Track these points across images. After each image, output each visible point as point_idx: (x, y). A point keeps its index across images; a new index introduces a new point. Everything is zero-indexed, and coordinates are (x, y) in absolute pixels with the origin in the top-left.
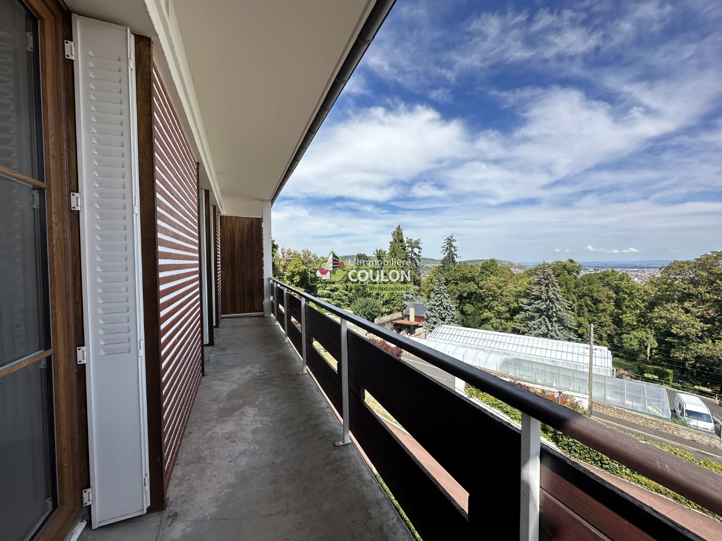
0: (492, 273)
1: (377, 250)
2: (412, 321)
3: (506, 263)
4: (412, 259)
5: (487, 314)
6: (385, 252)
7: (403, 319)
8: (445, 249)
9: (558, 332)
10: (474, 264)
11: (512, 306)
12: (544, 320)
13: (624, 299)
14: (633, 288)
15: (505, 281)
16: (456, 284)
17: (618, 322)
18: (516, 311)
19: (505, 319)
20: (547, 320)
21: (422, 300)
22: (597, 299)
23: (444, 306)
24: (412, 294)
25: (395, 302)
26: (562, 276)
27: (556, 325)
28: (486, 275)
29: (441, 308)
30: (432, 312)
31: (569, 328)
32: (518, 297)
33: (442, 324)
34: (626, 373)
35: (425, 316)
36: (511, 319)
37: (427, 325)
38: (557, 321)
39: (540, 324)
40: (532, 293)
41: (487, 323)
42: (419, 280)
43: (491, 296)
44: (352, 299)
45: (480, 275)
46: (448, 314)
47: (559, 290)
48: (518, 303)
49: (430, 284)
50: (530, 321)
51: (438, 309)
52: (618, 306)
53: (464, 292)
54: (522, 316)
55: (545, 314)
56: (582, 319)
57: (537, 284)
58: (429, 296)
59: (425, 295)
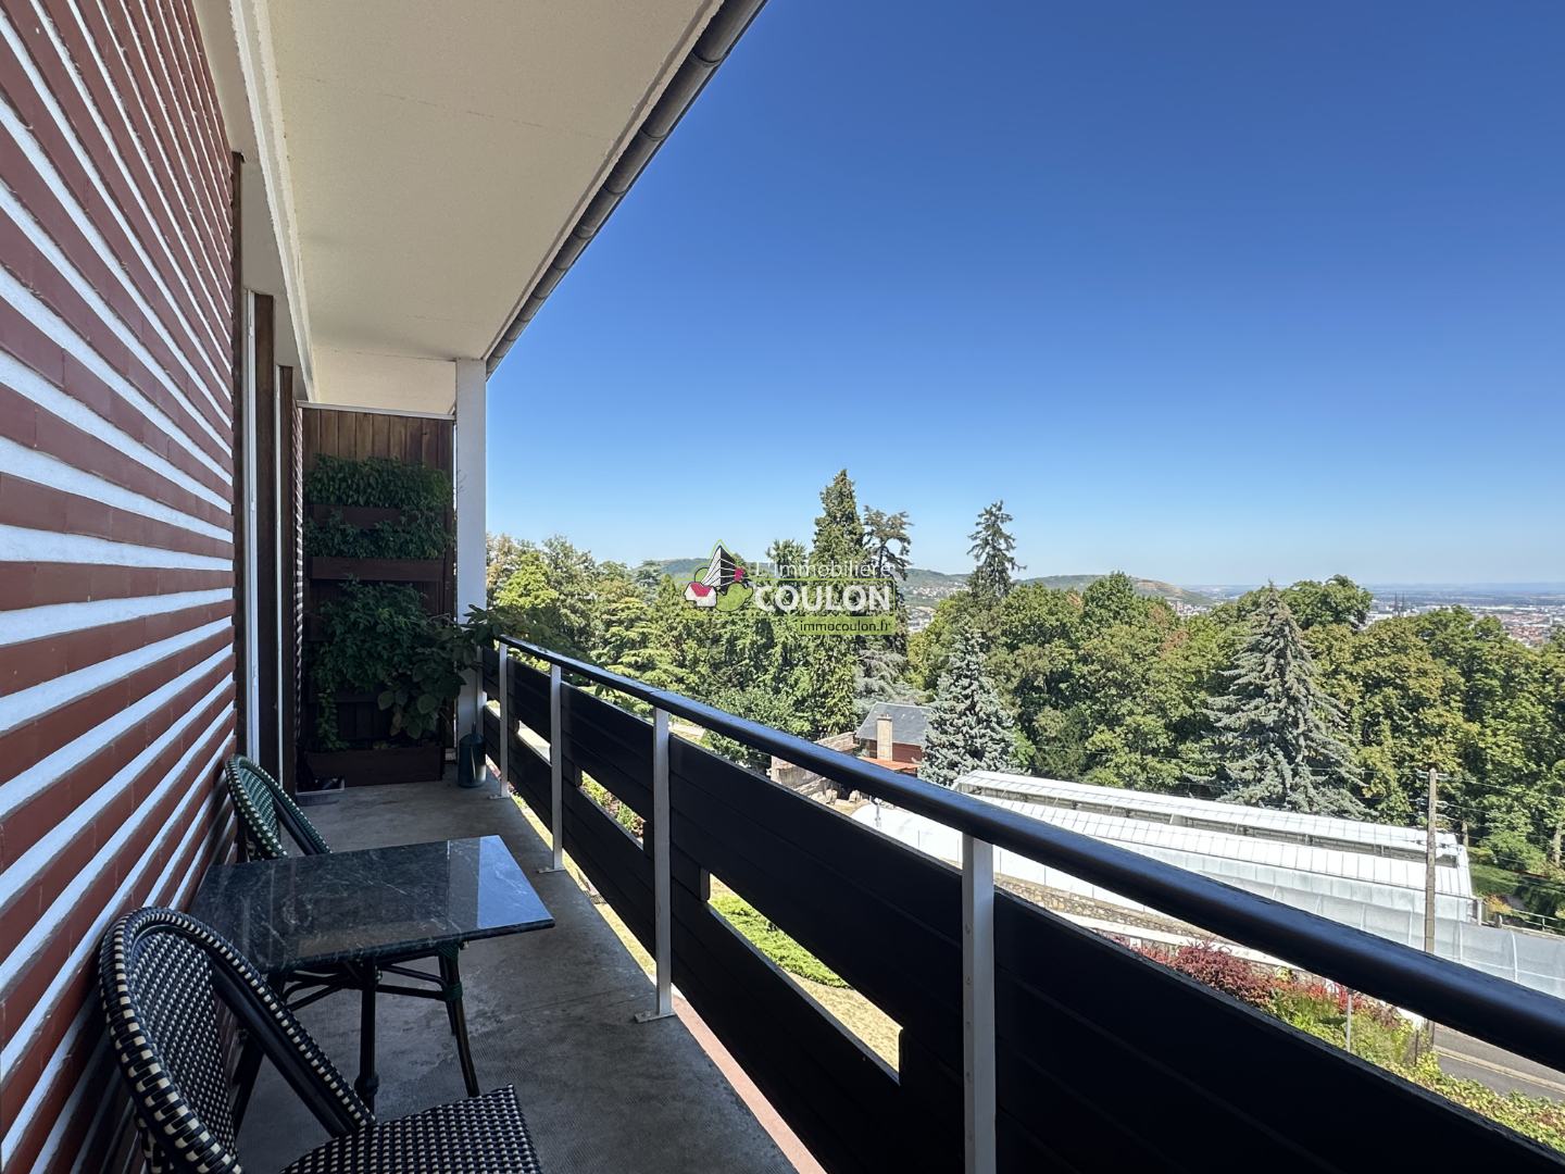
0: (1117, 614)
1: (776, 543)
2: (885, 758)
3: (1153, 586)
6: (801, 548)
8: (978, 542)
10: (1063, 589)
11: (1175, 716)
12: (1272, 755)
13: (1490, 694)
14: (1513, 660)
15: (1155, 640)
16: (1012, 648)
17: (1472, 757)
18: (1185, 730)
19: (1154, 752)
20: (1280, 756)
21: (909, 695)
22: (1418, 696)
23: (981, 714)
24: (883, 677)
25: (830, 702)
26: (1317, 627)
27: (1305, 770)
28: (1099, 622)
29: (972, 720)
30: (945, 732)
31: (1341, 781)
32: (1191, 687)
33: (974, 768)
34: (1506, 909)
35: (923, 745)
36: (1171, 753)
37: (930, 771)
38: (1309, 761)
39: (1262, 766)
40: (1239, 676)
41: (1103, 764)
42: (903, 636)
43: (1115, 682)
44: (698, 692)
45: (1082, 621)
46: (992, 739)
47: (1316, 667)
48: (1191, 706)
49: (936, 649)
50: (1233, 759)
51: (960, 722)
52: (1473, 712)
53: (1037, 673)
54: (1207, 742)
55: (1274, 737)
56: (1373, 754)
57: (1253, 649)
58: (931, 684)
59: (920, 680)
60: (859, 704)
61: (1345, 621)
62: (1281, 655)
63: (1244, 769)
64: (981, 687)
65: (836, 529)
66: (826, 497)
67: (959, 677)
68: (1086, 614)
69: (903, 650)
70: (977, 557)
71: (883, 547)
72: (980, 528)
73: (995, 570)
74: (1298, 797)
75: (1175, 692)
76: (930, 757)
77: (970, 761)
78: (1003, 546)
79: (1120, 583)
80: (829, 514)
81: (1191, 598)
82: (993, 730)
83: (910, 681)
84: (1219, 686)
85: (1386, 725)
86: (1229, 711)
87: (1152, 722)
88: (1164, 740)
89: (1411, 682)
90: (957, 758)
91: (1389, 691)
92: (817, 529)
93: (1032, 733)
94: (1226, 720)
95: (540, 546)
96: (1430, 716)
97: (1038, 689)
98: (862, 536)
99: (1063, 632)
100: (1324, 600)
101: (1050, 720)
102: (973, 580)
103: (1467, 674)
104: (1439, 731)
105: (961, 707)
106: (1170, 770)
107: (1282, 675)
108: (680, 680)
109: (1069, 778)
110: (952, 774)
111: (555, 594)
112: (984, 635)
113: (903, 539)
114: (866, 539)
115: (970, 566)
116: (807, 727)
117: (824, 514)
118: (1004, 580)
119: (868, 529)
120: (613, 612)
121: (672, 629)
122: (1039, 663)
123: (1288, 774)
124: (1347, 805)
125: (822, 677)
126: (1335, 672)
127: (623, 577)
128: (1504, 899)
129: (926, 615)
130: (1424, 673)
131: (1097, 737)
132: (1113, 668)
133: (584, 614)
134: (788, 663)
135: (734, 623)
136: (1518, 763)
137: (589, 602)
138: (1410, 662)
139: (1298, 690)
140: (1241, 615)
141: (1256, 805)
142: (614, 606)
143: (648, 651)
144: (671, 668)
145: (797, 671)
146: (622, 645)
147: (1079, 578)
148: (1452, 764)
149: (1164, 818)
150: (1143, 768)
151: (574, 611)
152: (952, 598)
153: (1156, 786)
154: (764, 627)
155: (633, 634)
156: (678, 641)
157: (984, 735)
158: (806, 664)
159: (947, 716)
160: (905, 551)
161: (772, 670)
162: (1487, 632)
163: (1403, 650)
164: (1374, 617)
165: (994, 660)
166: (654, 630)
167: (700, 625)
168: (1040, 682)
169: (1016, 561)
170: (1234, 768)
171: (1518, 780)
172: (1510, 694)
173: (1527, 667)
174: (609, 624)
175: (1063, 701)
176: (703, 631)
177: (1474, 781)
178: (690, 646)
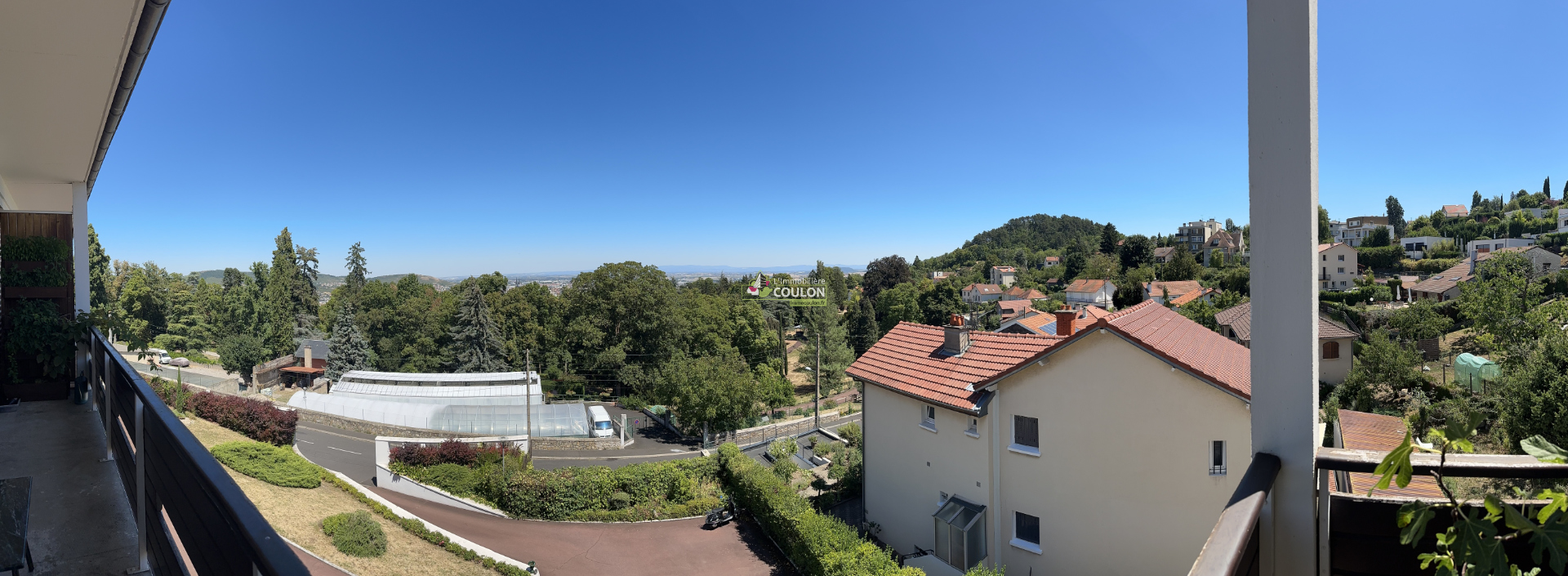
0: (412, 293)
1: (254, 264)
2: (308, 366)
3: (427, 279)
4: (305, 276)
5: (408, 349)
6: (267, 266)
7: (294, 364)
8: (349, 261)
9: (490, 362)
10: (389, 283)
11: (437, 336)
12: (475, 349)
13: (545, 315)
14: (552, 301)
15: (429, 303)
16: (367, 310)
17: (541, 339)
18: (443, 341)
19: (430, 354)
20: (478, 350)
21: (319, 336)
22: (523, 319)
23: (353, 343)
24: (307, 327)
25: (282, 340)
26: (489, 294)
27: (487, 354)
28: (405, 297)
29: (349, 346)
30: (336, 353)
31: (500, 357)
32: (443, 323)
33: (351, 369)
34: (552, 395)
35: (327, 359)
36: (437, 353)
37: (330, 372)
38: (488, 349)
39: (472, 354)
40: (462, 317)
41: (408, 361)
42: (316, 307)
43: (413, 324)
44: (218, 336)
45: (397, 296)
46: (359, 355)
47: (488, 310)
48: (444, 332)
49: (332, 312)
50: (461, 353)
51: (342, 348)
52: (541, 323)
53: (378, 322)
54: (450, 347)
55: (475, 342)
56: (511, 343)
57: (467, 304)
58: (330, 329)
59: (324, 327)
60: (296, 340)
61: (499, 290)
62: (477, 307)
63: (465, 357)
64: (353, 330)
65: (283, 257)
66: (278, 240)
67: (342, 326)
68: (399, 293)
69: (316, 314)
70: (350, 268)
71: (305, 265)
72: (350, 254)
73: (358, 273)
74: (485, 366)
75: (437, 326)
76: (330, 365)
77: (349, 366)
78: (361, 263)
79: (413, 278)
80: (279, 249)
81: (443, 283)
82: (359, 350)
83: (320, 328)
84: (454, 322)
85: (514, 332)
86: (458, 332)
87: (429, 340)
88: (434, 348)
89: (521, 313)
90: (342, 365)
91: (514, 317)
92: (274, 256)
93: (377, 350)
94: (457, 336)
95: (142, 266)
96: (528, 326)
97: (380, 329)
98: (295, 259)
99: (389, 302)
100: (492, 282)
101: (385, 343)
102: (348, 279)
103: (538, 308)
104: (530, 331)
105: (344, 340)
106: (436, 360)
107: (477, 315)
108: (209, 330)
109: (393, 371)
110: (340, 373)
111: (149, 289)
112: (353, 305)
113: (315, 261)
114: (297, 261)
115: (346, 272)
116: (271, 352)
117: (277, 249)
118: (362, 279)
119: (298, 256)
120: (176, 298)
121: (205, 305)
122: (379, 317)
123: (481, 356)
124: (502, 366)
125: (277, 328)
126: (496, 312)
127: (181, 280)
128: (551, 392)
129: (328, 296)
130: (525, 309)
131: (406, 349)
132: (412, 317)
133: (162, 299)
134: (261, 321)
135: (234, 302)
136: (554, 339)
137: (165, 292)
138: (519, 305)
139: (483, 320)
140: (462, 289)
141: (470, 372)
142: (176, 294)
143: (193, 316)
144: (204, 324)
145: (265, 325)
146: (181, 314)
147: (396, 276)
148: (534, 344)
149: (433, 384)
150: (425, 361)
151: (158, 297)
152: (338, 288)
153: (430, 369)
154: (249, 304)
155: (185, 308)
156: (208, 311)
157: (355, 353)
158: (270, 321)
159: (337, 345)
160: (316, 266)
161: (253, 325)
162: (544, 292)
163: (518, 301)
164: (509, 287)
165: (358, 317)
166: (195, 306)
167: (218, 303)
168: (380, 326)
169: (367, 270)
170: (461, 357)
171: (554, 346)
172: (551, 315)
173: (556, 304)
174: (174, 303)
175: (389, 334)
176: (220, 306)
177: (542, 348)
178: (213, 313)
